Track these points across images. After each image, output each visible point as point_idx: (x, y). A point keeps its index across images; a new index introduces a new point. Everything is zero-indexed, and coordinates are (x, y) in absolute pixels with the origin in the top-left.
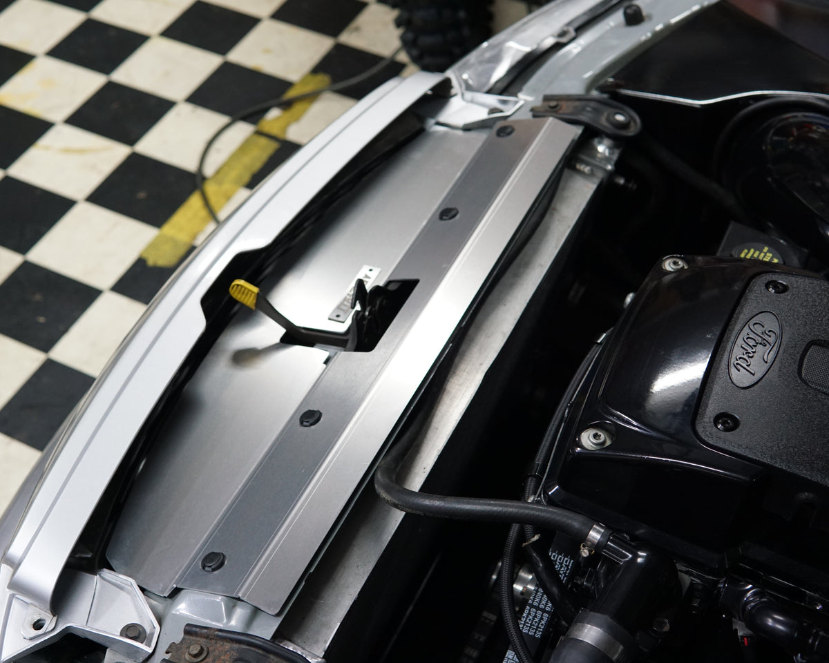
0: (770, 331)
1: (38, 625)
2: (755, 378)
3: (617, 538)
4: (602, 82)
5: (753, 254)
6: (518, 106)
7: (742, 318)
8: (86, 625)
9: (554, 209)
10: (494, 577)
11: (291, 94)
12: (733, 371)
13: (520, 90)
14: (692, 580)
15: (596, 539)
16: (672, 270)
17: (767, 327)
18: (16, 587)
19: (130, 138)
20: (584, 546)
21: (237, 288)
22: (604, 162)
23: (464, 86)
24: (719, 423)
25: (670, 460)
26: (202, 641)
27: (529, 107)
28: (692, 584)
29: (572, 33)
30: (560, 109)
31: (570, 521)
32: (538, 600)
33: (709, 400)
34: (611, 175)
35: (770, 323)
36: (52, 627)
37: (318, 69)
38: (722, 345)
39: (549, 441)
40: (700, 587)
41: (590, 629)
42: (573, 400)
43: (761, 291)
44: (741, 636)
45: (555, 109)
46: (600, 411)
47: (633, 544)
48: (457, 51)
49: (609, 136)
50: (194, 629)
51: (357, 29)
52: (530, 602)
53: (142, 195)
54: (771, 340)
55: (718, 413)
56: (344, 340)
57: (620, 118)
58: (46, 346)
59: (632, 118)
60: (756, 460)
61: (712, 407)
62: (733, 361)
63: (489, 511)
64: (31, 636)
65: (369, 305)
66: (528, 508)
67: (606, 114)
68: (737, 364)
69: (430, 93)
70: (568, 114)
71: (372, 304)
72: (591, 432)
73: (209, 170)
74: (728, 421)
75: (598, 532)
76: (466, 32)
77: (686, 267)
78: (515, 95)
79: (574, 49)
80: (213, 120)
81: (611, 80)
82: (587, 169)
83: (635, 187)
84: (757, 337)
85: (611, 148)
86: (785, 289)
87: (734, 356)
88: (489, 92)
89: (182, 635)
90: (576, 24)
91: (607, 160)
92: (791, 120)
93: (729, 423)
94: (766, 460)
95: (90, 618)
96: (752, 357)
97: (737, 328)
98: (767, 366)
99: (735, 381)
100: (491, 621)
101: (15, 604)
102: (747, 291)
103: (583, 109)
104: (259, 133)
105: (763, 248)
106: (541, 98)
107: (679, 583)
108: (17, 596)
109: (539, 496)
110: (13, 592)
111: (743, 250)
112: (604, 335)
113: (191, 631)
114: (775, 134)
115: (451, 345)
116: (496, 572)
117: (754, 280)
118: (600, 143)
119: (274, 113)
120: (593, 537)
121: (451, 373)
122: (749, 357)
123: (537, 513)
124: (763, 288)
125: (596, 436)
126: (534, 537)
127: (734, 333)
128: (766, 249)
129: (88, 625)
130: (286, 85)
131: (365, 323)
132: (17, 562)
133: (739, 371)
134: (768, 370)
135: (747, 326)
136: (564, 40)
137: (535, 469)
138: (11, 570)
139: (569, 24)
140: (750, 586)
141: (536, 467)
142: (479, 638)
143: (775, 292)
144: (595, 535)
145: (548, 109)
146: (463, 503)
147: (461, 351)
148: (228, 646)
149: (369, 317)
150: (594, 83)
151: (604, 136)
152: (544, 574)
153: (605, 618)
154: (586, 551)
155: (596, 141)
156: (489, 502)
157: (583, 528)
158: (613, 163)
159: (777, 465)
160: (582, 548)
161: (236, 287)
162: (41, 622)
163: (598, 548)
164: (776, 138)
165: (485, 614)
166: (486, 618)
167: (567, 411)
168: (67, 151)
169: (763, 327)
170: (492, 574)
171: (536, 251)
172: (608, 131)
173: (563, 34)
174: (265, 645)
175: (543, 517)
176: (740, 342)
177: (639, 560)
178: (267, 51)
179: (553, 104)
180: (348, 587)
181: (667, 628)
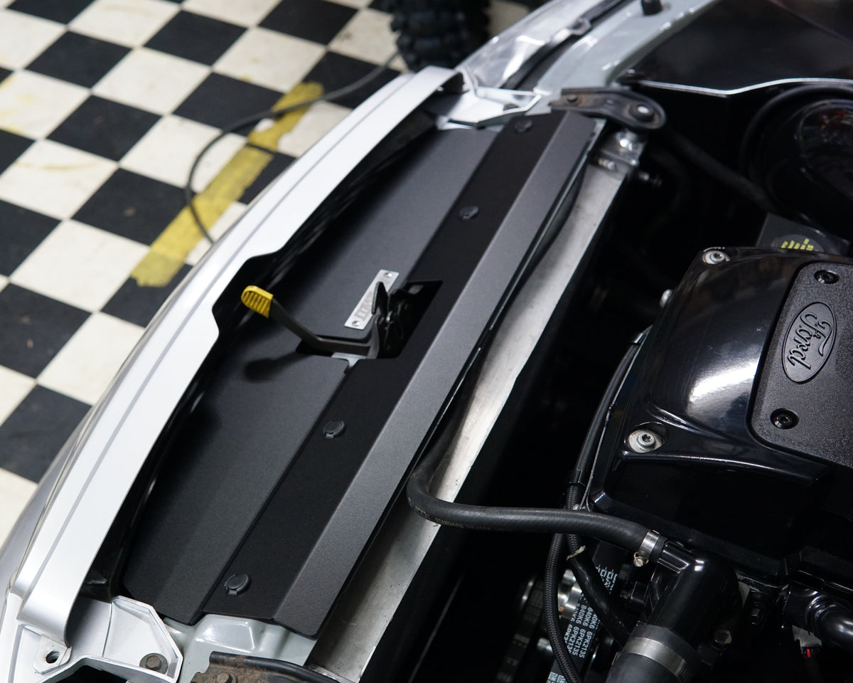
0: (823, 323)
1: (51, 658)
2: (811, 373)
3: (672, 545)
4: (622, 73)
5: (794, 246)
6: (534, 101)
7: (792, 310)
8: (103, 656)
9: (579, 207)
10: (525, 598)
11: (282, 105)
12: (788, 365)
13: (535, 85)
14: (751, 589)
15: (651, 548)
16: (713, 263)
17: (821, 319)
18: (26, 617)
19: (115, 154)
20: (637, 556)
21: (249, 295)
22: (627, 157)
23: (476, 82)
24: (776, 420)
25: (726, 461)
26: (230, 669)
27: (547, 102)
28: (751, 593)
29: (587, 25)
30: (581, 102)
31: (622, 529)
32: (581, 618)
33: (763, 397)
34: (636, 170)
35: (822, 314)
36: (67, 660)
37: (309, 78)
38: (773, 338)
39: (589, 447)
40: (759, 596)
41: (649, 642)
42: (613, 403)
43: (810, 282)
44: (804, 648)
45: (573, 103)
46: (648, 411)
47: (690, 551)
48: (455, 55)
49: (633, 129)
50: (221, 657)
51: (348, 36)
52: (573, 620)
53: (130, 212)
54: (826, 332)
55: (775, 410)
56: (366, 347)
57: (643, 110)
58: (34, 372)
59: (656, 111)
60: (817, 458)
61: (768, 405)
62: (786, 354)
63: (534, 521)
64: (45, 670)
65: (390, 310)
66: (575, 517)
67: (628, 107)
68: (791, 358)
69: (441, 89)
70: (588, 108)
71: (394, 309)
72: (640, 434)
73: (198, 185)
74: (785, 417)
75: (653, 540)
76: (465, 35)
77: (728, 260)
78: (531, 89)
79: (589, 41)
80: (202, 133)
81: (632, 71)
82: (610, 165)
83: (660, 183)
84: (810, 329)
85: (634, 142)
86: (835, 279)
87: (787, 350)
88: (503, 87)
89: (207, 664)
90: (591, 16)
91: (631, 154)
92: (821, 108)
93: (787, 420)
94: (829, 457)
95: (106, 648)
96: (806, 350)
97: (789, 320)
98: (824, 358)
99: (790, 376)
100: (524, 644)
101: (25, 634)
102: (796, 282)
103: (604, 102)
104: (250, 145)
105: (804, 240)
106: (558, 92)
107: (738, 593)
108: (26, 627)
109: (584, 504)
110: (23, 623)
111: (783, 242)
112: (641, 335)
113: (217, 659)
114: (807, 123)
115: (480, 349)
116: (527, 592)
117: (802, 271)
118: (623, 137)
119: (265, 125)
120: (648, 546)
121: (479, 379)
122: (803, 350)
123: (586, 522)
124: (812, 278)
125: (644, 438)
126: (579, 549)
127: (786, 326)
128: (807, 241)
129: (105, 656)
130: (276, 95)
131: (386, 328)
132: (26, 590)
133: (794, 365)
134: (825, 364)
135: (799, 317)
136: (578, 32)
137: (576, 477)
138: (20, 600)
139: (584, 16)
140: (815, 593)
141: (577, 474)
142: (512, 662)
143: (826, 282)
144: (649, 543)
145: (567, 102)
146: (507, 513)
147: (489, 355)
148: (258, 674)
149: (391, 322)
150: (615, 74)
151: (626, 129)
152: (591, 589)
153: (664, 631)
154: (640, 560)
155: (618, 135)
156: (534, 512)
157: (637, 536)
158: (637, 157)
159: (840, 463)
160: (636, 558)
161: (248, 293)
162: (54, 655)
163: (652, 557)
164: (806, 128)
165: (517, 637)
166: (519, 642)
167: (608, 414)
168: (50, 168)
169: (816, 318)
170: (522, 595)
171: (561, 251)
172: (632, 124)
173: (577, 26)
174: (299, 672)
175: (593, 525)
176: (792, 334)
177: (698, 568)
178: (256, 61)
179: (572, 97)
180: (382, 609)
181: (729, 640)
